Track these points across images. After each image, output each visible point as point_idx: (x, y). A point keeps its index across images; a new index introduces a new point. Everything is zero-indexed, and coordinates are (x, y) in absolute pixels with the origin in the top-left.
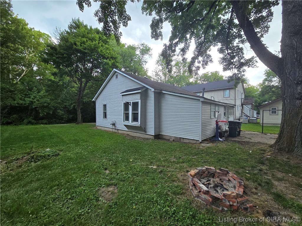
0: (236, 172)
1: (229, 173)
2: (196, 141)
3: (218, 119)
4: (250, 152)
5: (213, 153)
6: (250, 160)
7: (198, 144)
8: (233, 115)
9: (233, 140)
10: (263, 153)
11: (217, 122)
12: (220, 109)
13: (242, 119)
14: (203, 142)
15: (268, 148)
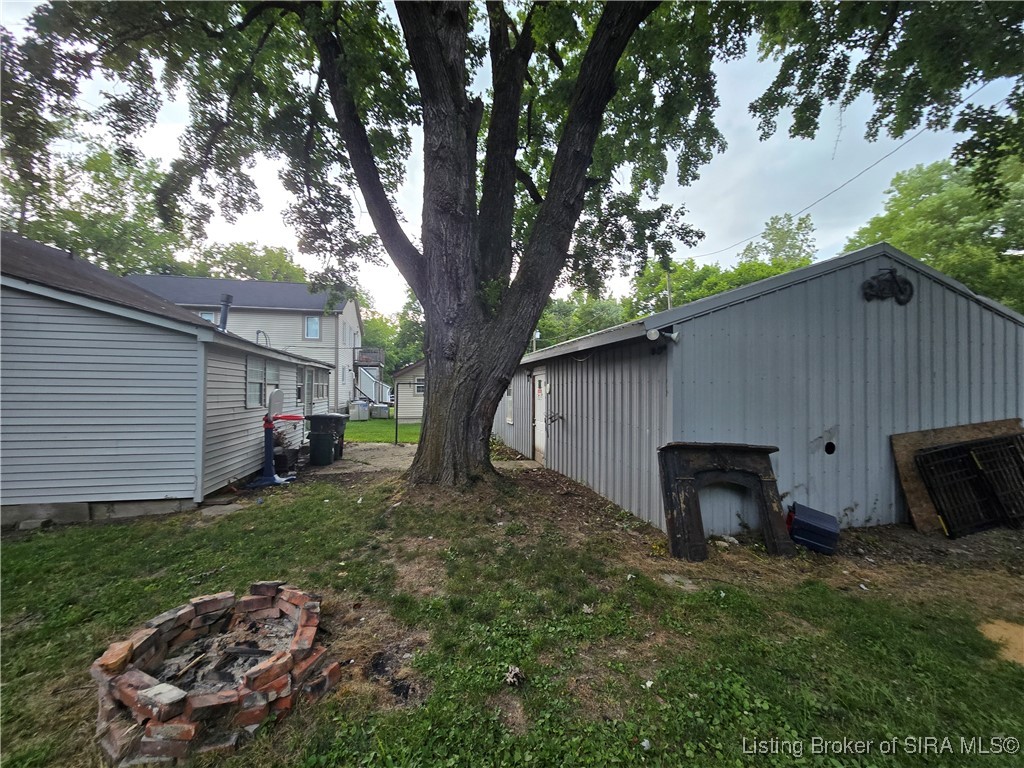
0: (312, 576)
1: (282, 590)
2: (176, 504)
3: (269, 410)
4: (359, 502)
5: (246, 532)
6: (354, 525)
7: (186, 516)
8: (328, 395)
9: (321, 475)
10: (387, 499)
11: (268, 421)
12: (281, 377)
13: (354, 406)
14: (209, 501)
15: (397, 483)
